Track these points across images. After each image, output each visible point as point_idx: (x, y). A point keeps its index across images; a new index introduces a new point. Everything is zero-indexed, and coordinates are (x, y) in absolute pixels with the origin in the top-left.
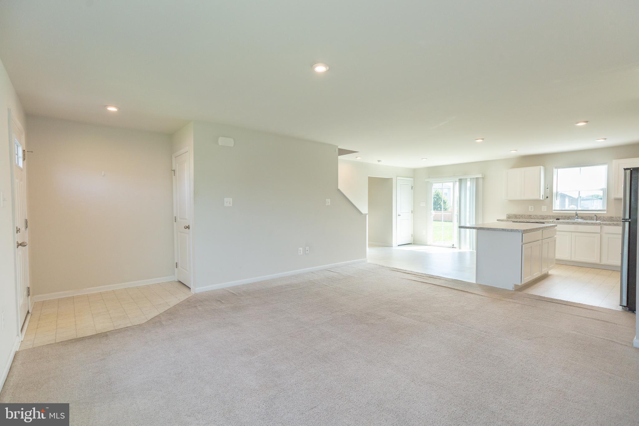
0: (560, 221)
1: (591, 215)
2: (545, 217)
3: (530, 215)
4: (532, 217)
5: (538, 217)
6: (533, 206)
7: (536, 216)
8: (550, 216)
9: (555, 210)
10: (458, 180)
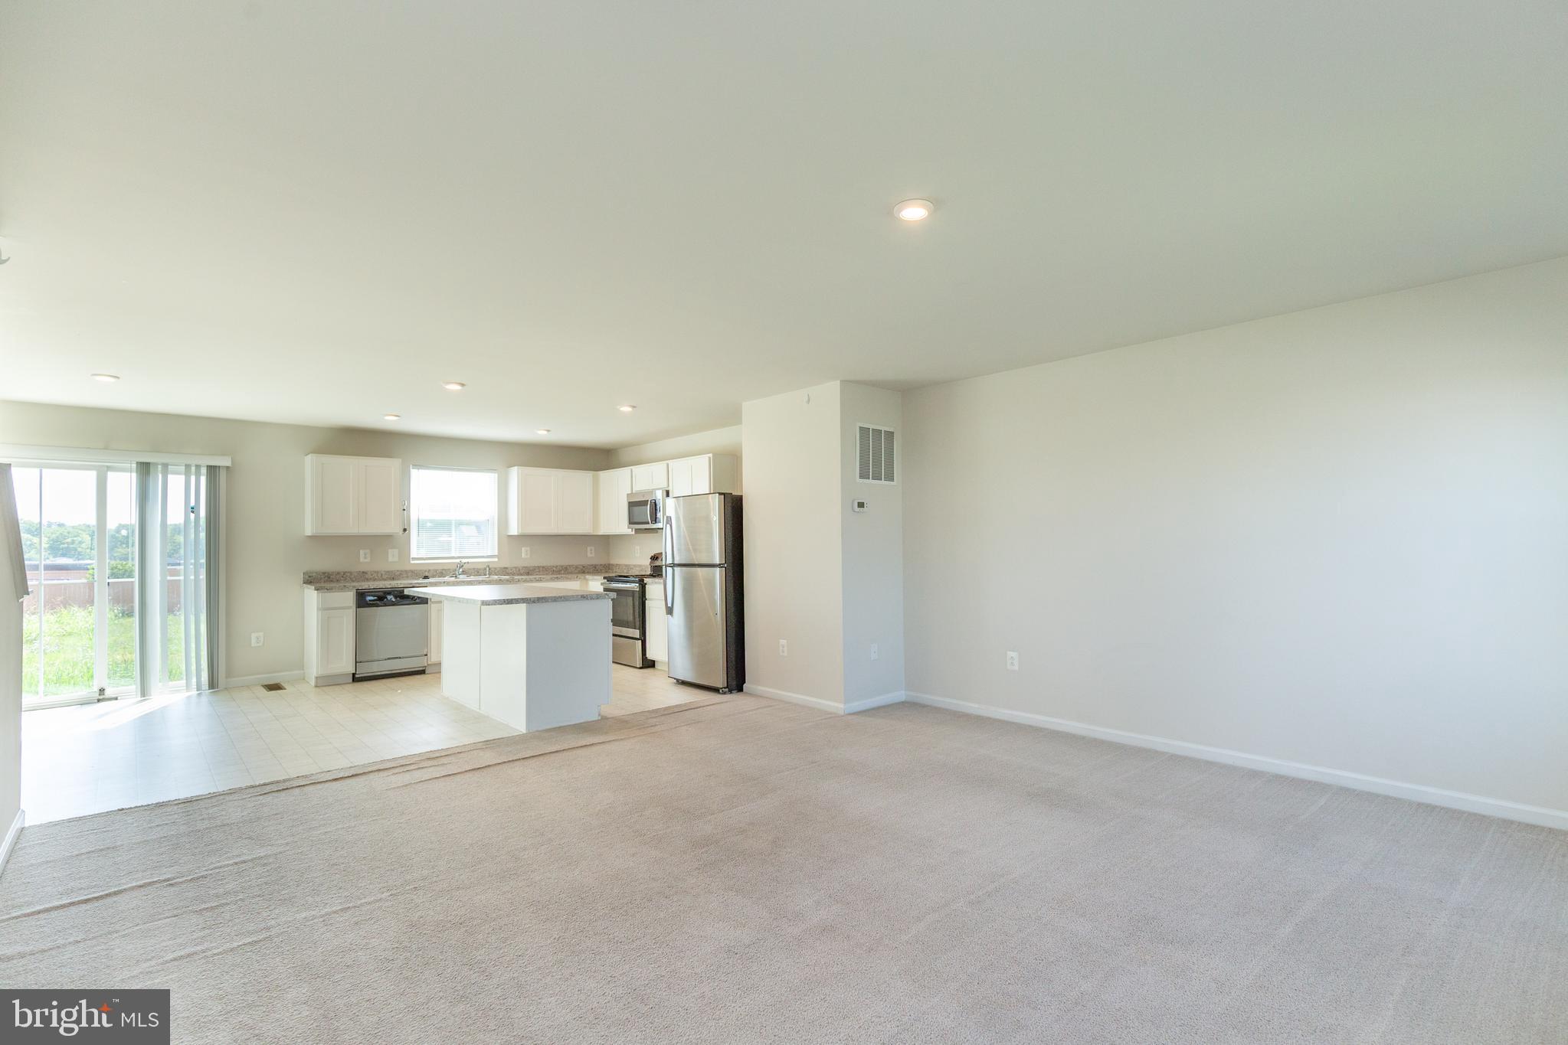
0: (431, 580)
1: (480, 567)
2: (398, 573)
3: (363, 572)
4: (369, 576)
5: (382, 575)
6: (368, 551)
7: (378, 572)
8: (406, 571)
9: (414, 559)
10: (134, 466)
